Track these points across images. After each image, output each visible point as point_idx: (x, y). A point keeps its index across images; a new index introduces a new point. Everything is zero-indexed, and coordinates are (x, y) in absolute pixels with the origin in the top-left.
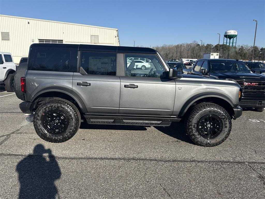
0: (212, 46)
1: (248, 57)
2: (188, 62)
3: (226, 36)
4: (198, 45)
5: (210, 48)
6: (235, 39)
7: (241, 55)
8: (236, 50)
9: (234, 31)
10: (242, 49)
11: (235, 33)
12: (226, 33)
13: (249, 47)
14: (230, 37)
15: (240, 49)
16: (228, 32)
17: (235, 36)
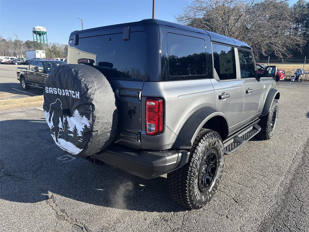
0: (22, 42)
1: (62, 55)
2: (8, 60)
3: (35, 32)
4: (4, 40)
5: (20, 45)
6: (45, 35)
7: (55, 53)
8: (49, 48)
9: (43, 27)
10: (54, 47)
11: (44, 30)
12: (34, 29)
13: (60, 45)
14: (40, 34)
15: (52, 47)
16: (36, 27)
17: (45, 33)
